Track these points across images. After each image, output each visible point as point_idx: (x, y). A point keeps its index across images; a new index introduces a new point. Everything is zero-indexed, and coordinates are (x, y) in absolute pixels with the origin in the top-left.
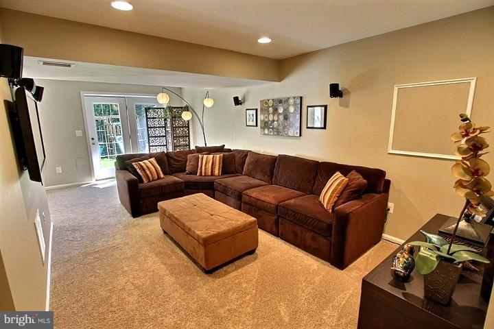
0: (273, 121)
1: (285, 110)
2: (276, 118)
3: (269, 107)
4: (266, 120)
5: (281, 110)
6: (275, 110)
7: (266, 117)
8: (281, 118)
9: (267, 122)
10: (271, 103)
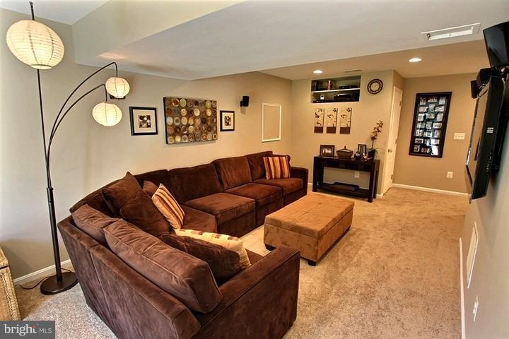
0: (188, 125)
1: (201, 113)
2: (191, 122)
3: (180, 108)
4: (177, 124)
5: (197, 113)
6: (190, 113)
7: (177, 121)
8: (198, 121)
9: (178, 127)
10: (183, 103)
